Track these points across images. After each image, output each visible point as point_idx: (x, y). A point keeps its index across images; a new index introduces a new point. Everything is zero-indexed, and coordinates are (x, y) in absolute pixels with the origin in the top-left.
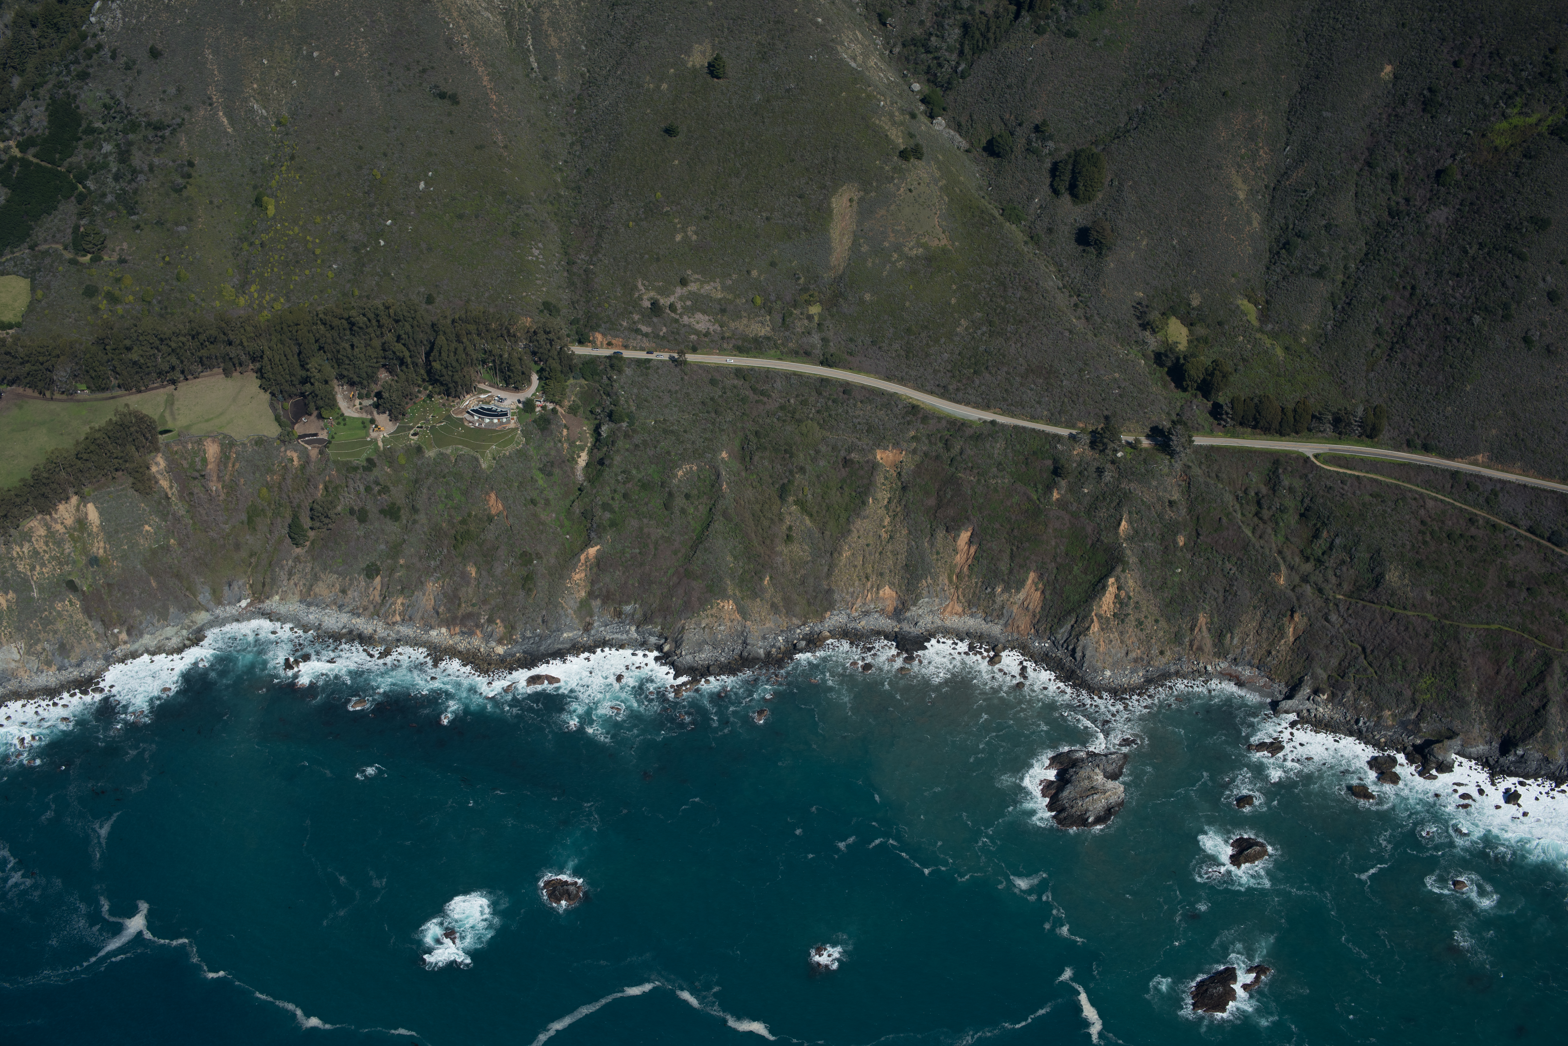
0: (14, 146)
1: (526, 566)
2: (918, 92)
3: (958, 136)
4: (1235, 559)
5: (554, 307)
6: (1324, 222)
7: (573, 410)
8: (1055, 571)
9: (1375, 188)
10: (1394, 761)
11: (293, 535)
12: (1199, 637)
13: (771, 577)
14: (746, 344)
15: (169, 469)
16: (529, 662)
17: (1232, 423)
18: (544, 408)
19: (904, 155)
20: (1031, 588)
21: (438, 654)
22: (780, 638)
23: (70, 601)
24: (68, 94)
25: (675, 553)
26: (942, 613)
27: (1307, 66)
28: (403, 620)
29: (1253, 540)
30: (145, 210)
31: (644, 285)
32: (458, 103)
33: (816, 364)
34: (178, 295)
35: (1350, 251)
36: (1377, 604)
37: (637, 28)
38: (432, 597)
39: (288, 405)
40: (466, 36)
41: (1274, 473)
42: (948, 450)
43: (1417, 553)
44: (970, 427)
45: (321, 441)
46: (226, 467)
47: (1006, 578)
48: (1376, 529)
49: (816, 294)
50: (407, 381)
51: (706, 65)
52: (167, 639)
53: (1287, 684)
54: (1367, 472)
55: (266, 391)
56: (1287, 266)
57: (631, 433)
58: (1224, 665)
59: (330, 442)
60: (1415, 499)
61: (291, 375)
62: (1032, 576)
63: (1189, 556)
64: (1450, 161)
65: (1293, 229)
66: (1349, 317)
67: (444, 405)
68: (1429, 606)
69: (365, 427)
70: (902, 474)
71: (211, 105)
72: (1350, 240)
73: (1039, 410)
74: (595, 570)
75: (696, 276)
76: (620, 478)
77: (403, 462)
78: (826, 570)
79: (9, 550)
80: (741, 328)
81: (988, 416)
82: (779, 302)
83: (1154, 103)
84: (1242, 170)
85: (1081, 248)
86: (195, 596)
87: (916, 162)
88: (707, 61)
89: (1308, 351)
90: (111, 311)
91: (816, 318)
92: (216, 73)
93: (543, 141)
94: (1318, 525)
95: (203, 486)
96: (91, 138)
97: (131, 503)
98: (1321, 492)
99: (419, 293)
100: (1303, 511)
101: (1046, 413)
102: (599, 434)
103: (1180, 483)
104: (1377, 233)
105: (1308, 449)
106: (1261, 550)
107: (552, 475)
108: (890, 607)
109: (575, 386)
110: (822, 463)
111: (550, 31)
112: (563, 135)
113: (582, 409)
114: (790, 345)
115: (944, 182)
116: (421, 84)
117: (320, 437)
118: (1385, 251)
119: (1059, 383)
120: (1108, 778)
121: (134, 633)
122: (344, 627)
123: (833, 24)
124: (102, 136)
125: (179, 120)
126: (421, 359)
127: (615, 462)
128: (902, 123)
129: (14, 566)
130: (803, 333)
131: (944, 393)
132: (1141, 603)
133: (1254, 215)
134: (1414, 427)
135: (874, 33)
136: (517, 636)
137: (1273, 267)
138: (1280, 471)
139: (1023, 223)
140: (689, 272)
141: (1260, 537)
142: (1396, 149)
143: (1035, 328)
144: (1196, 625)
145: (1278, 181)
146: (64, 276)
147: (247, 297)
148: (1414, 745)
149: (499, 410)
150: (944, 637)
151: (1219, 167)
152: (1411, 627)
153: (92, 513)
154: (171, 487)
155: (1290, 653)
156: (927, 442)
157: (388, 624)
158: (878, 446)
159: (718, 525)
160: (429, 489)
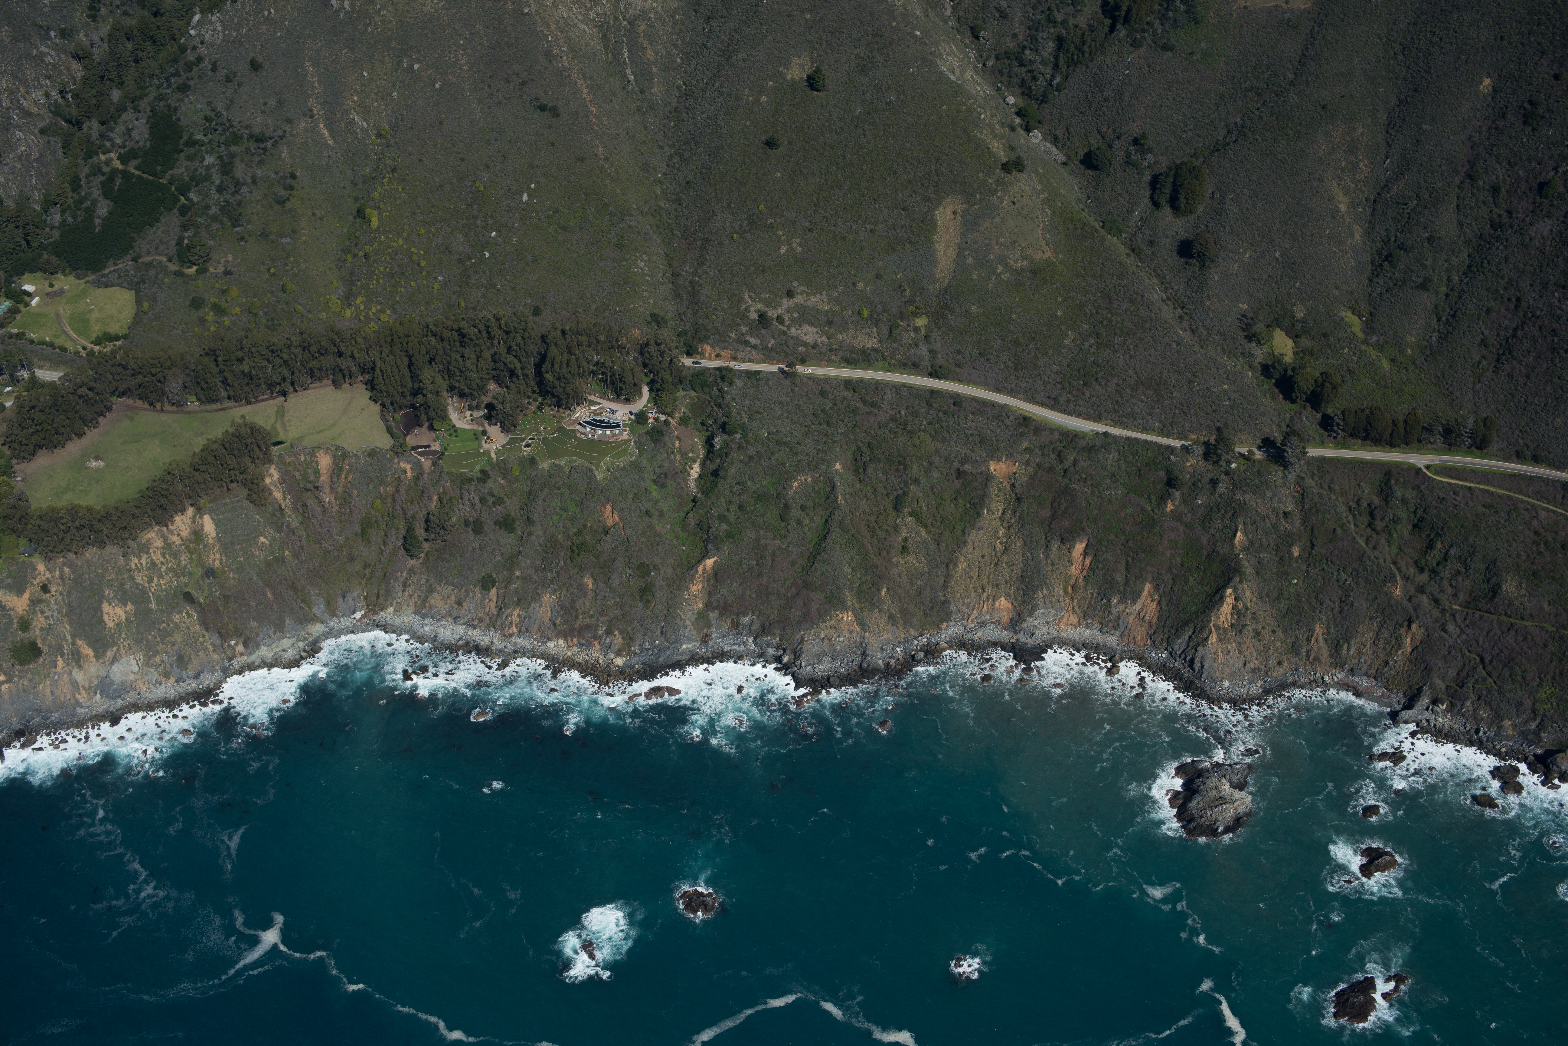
0: (115, 158)
1: (644, 577)
2: (1013, 105)
3: (1054, 149)
4: (1350, 570)
5: (662, 318)
6: (1426, 235)
7: (684, 422)
8: (1171, 582)
9: (1477, 201)
10: (1516, 770)
11: (408, 546)
12: (1316, 648)
13: (888, 589)
14: (853, 356)
15: (283, 481)
16: (649, 673)
17: (1343, 434)
18: (656, 419)
19: (1006, 167)
20: (1146, 599)
21: (557, 665)
22: (898, 649)
23: (187, 613)
24: (169, 106)
25: (792, 564)
26: (1057, 624)
27: (1405, 79)
28: (520, 632)
29: (1368, 551)
30: (249, 222)
31: (751, 297)
32: (558, 115)
33: (925, 376)
34: (285, 307)
35: (1453, 263)
36: (1494, 614)
37: (735, 41)
38: (549, 609)
39: (399, 416)
40: (564, 49)
41: (1386, 484)
42: (1061, 462)
43: (1532, 563)
44: (1083, 438)
45: (434, 453)
46: (338, 479)
47: (1122, 589)
48: (1491, 540)
49: (922, 306)
50: (519, 393)
51: (805, 77)
52: (284, 650)
53: (1405, 694)
54: (1478, 483)
55: (376, 402)
56: (1390, 278)
57: (744, 445)
58: (1341, 675)
59: (443, 454)
60: (1527, 510)
61: (403, 386)
62: (1148, 587)
63: (1304, 567)
64: (1552, 173)
65: (1395, 241)
66: (1454, 329)
67: (554, 417)
68: (1547, 617)
69: (477, 439)
70: (1017, 485)
71: (312, 117)
72: (1453, 252)
73: (1151, 421)
74: (712, 581)
75: (803, 288)
76: (735, 490)
77: (517, 473)
78: (942, 580)
79: (128, 561)
80: (849, 340)
81: (1100, 428)
82: (886, 314)
83: (1253, 116)
84: (1343, 183)
85: (1183, 260)
86: (310, 608)
87: (1018, 175)
88: (806, 73)
89: (1414, 362)
90: (217, 322)
91: (923, 330)
92: (316, 85)
93: (642, 154)
94: (1432, 536)
95: (317, 498)
96: (192, 150)
97: (246, 515)
98: (1434, 503)
99: (525, 305)
100: (1416, 521)
101: (1157, 424)
102: (712, 446)
103: (1294, 494)
104: (1480, 245)
105: (1419, 460)
106: (1376, 561)
107: (665, 486)
108: (1006, 618)
109: (685, 397)
110: (936, 475)
111: (646, 44)
112: (661, 147)
113: (692, 421)
114: (898, 356)
115: (1046, 194)
116: (521, 96)
117: (433, 448)
118: (1489, 263)
119: (1169, 394)
120: (1235, 788)
121: (250, 645)
122: (460, 639)
123: (931, 37)
124: (203, 148)
125: (280, 133)
126: (531, 371)
127: (730, 474)
128: (1002, 136)
129: (132, 578)
130: (910, 345)
131: (1054, 404)
132: (1258, 613)
133: (1356, 227)
134: (1523, 439)
135: (967, 46)
136: (636, 648)
137: (1375, 280)
138: (1393, 482)
139: (1124, 235)
140: (795, 284)
141: (1374, 548)
142: (1497, 162)
143: (1142, 340)
144: (1312, 636)
145: (1378, 194)
146: (170, 288)
147: (353, 309)
148: (1535, 755)
149: (611, 421)
150: (1061, 648)
151: (1320, 180)
152: (1529, 637)
153: (208, 525)
154: (284, 499)
155: (1408, 663)
156: (1040, 453)
157: (504, 635)
158: (992, 458)
159: (835, 536)
160: (544, 500)
